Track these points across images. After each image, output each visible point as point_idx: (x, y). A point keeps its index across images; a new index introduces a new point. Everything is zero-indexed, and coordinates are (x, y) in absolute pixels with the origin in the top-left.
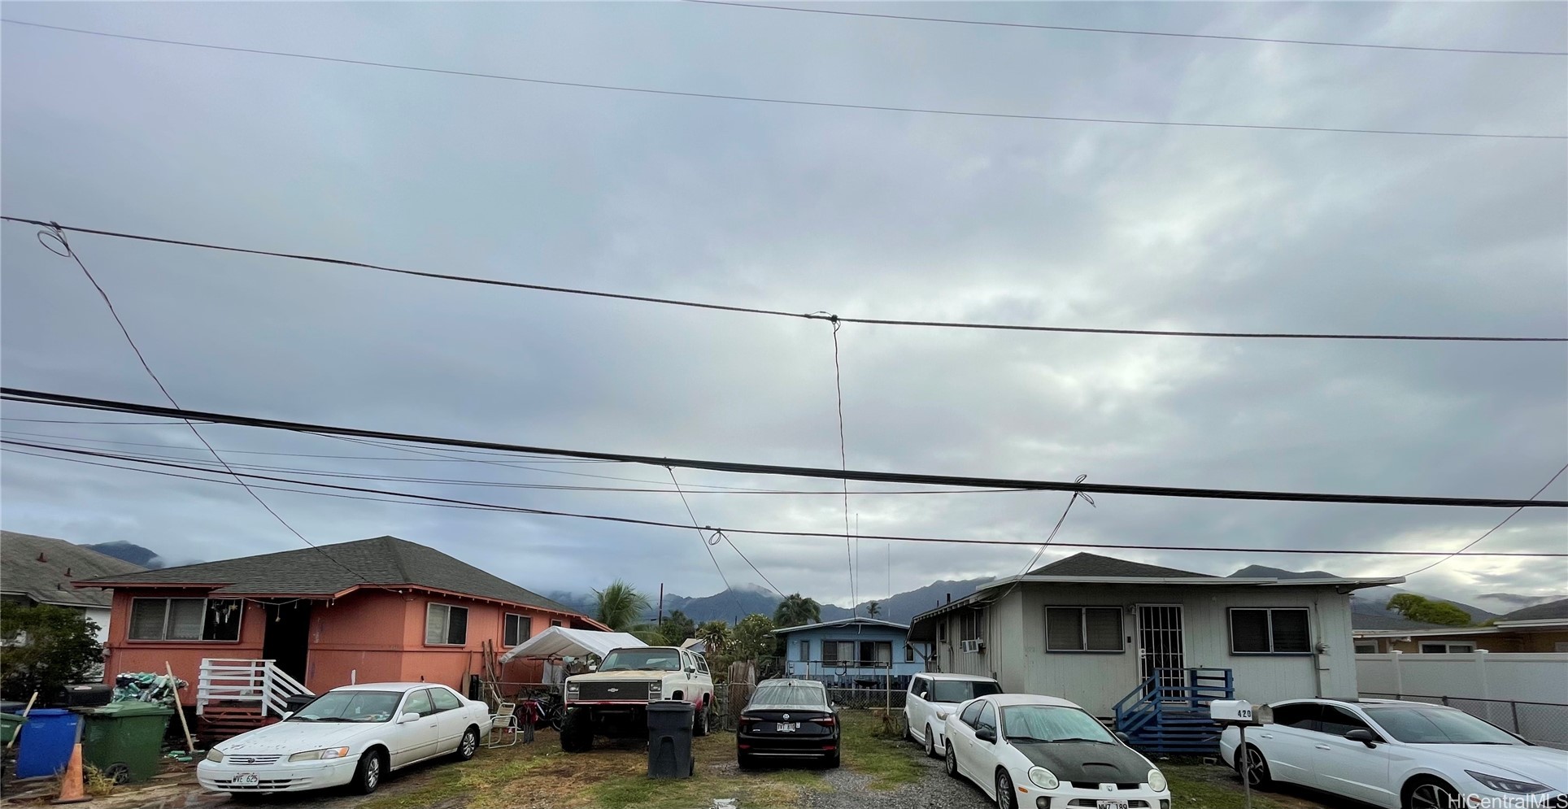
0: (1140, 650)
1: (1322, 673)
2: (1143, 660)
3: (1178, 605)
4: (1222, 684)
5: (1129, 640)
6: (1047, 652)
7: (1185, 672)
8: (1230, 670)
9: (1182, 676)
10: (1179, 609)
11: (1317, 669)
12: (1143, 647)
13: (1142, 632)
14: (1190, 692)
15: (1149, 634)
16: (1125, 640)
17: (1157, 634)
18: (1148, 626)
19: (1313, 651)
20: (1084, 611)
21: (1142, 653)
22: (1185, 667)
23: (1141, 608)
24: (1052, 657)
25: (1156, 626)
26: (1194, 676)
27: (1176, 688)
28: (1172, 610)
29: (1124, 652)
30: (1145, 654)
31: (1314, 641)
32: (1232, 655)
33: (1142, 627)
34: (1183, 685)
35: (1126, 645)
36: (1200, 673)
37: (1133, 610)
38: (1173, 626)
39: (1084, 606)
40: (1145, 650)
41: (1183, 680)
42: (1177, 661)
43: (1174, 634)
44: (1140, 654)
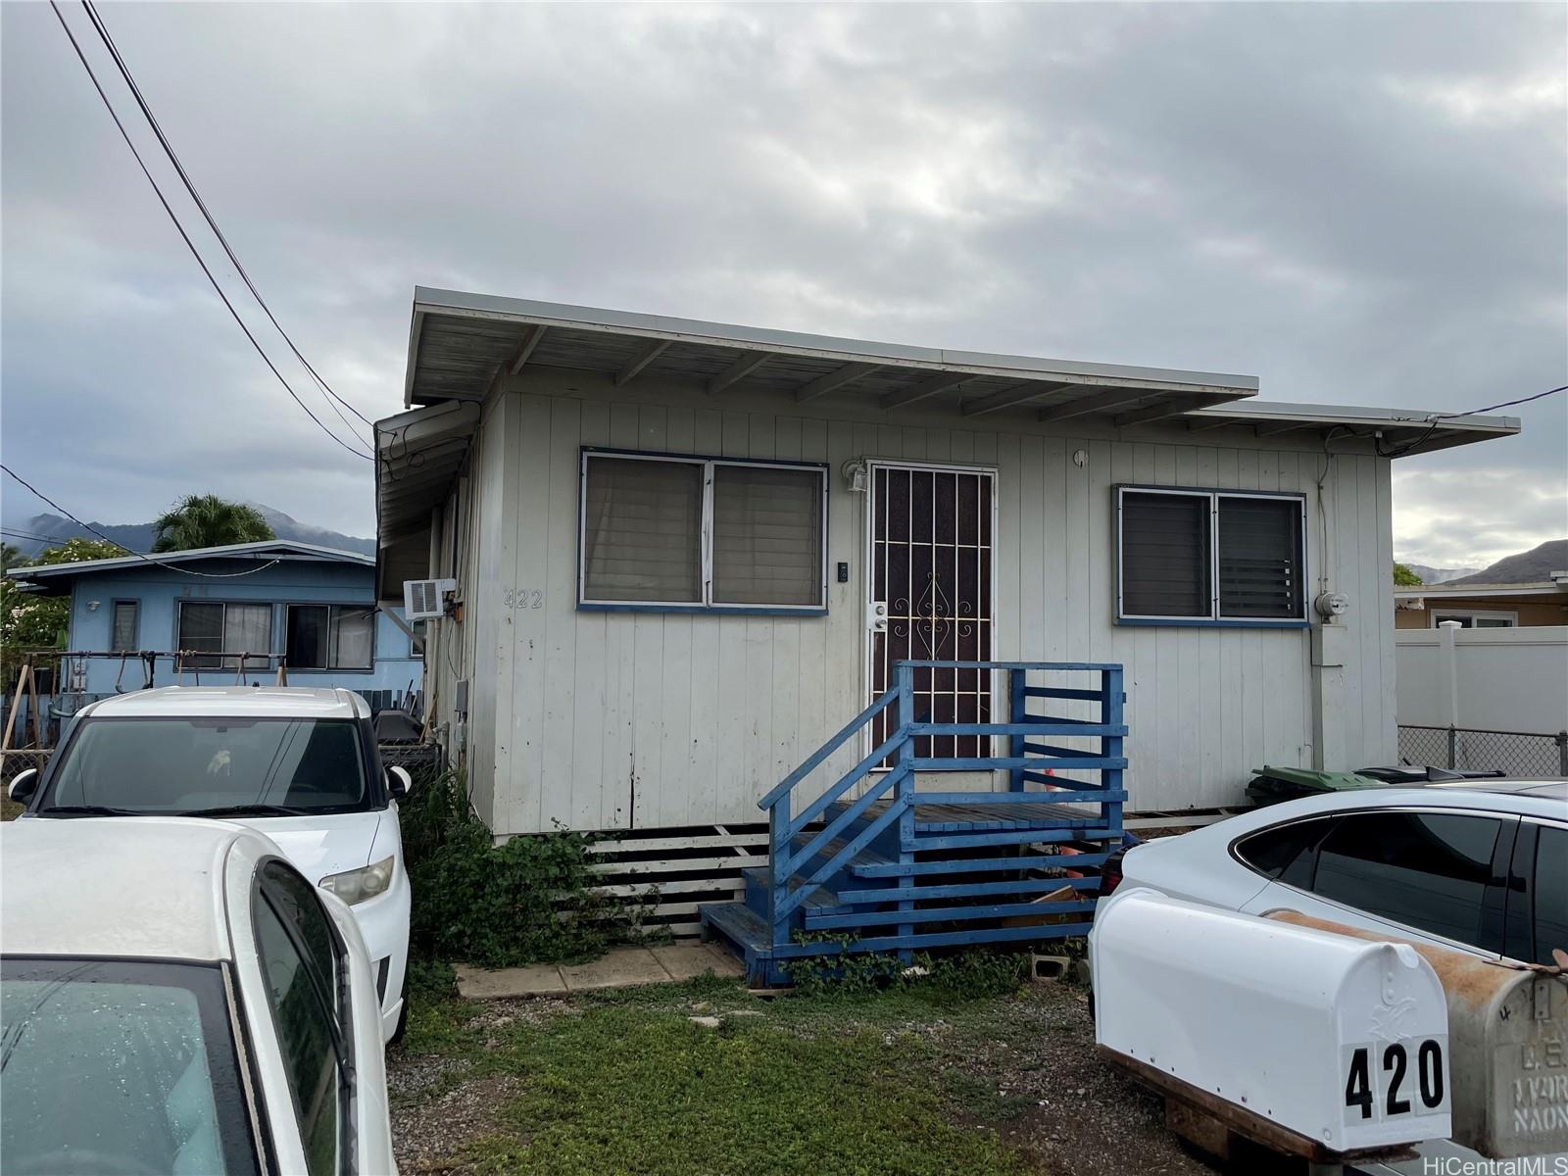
0: (872, 606)
1: (1326, 677)
2: (880, 636)
3: (987, 471)
4: (1092, 711)
5: (842, 574)
6: (582, 609)
7: (995, 674)
8: (1119, 670)
9: (986, 686)
10: (987, 480)
11: (1315, 665)
12: (879, 597)
13: (880, 548)
14: (1005, 738)
15: (899, 554)
16: (830, 573)
17: (923, 554)
18: (899, 532)
19: (1310, 616)
20: (709, 473)
21: (877, 615)
22: (994, 657)
23: (881, 473)
24: (593, 625)
25: (923, 533)
26: (1018, 690)
27: (967, 729)
28: (969, 481)
29: (826, 612)
30: (885, 617)
31: (1311, 590)
32: (1119, 624)
33: (880, 534)
34: (986, 717)
35: (834, 589)
36: (1033, 679)
37: (858, 477)
38: (968, 536)
39: (709, 458)
40: (885, 605)
41: (986, 700)
42: (977, 641)
43: (968, 557)
44: (871, 618)
